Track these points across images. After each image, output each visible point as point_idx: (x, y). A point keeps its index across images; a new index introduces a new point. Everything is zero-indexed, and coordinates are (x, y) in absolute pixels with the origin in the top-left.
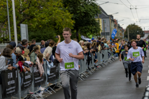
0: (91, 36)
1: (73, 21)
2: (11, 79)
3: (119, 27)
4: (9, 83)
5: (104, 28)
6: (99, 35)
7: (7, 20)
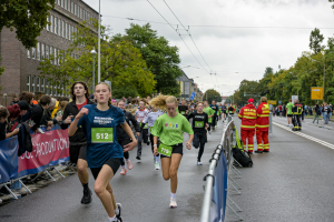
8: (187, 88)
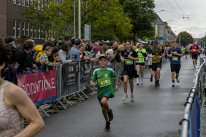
0: (146, 39)
1: (131, 25)
2: (72, 73)
3: (172, 33)
4: (70, 76)
5: (159, 33)
6: (154, 39)
7: (73, 20)
8: (162, 31)
